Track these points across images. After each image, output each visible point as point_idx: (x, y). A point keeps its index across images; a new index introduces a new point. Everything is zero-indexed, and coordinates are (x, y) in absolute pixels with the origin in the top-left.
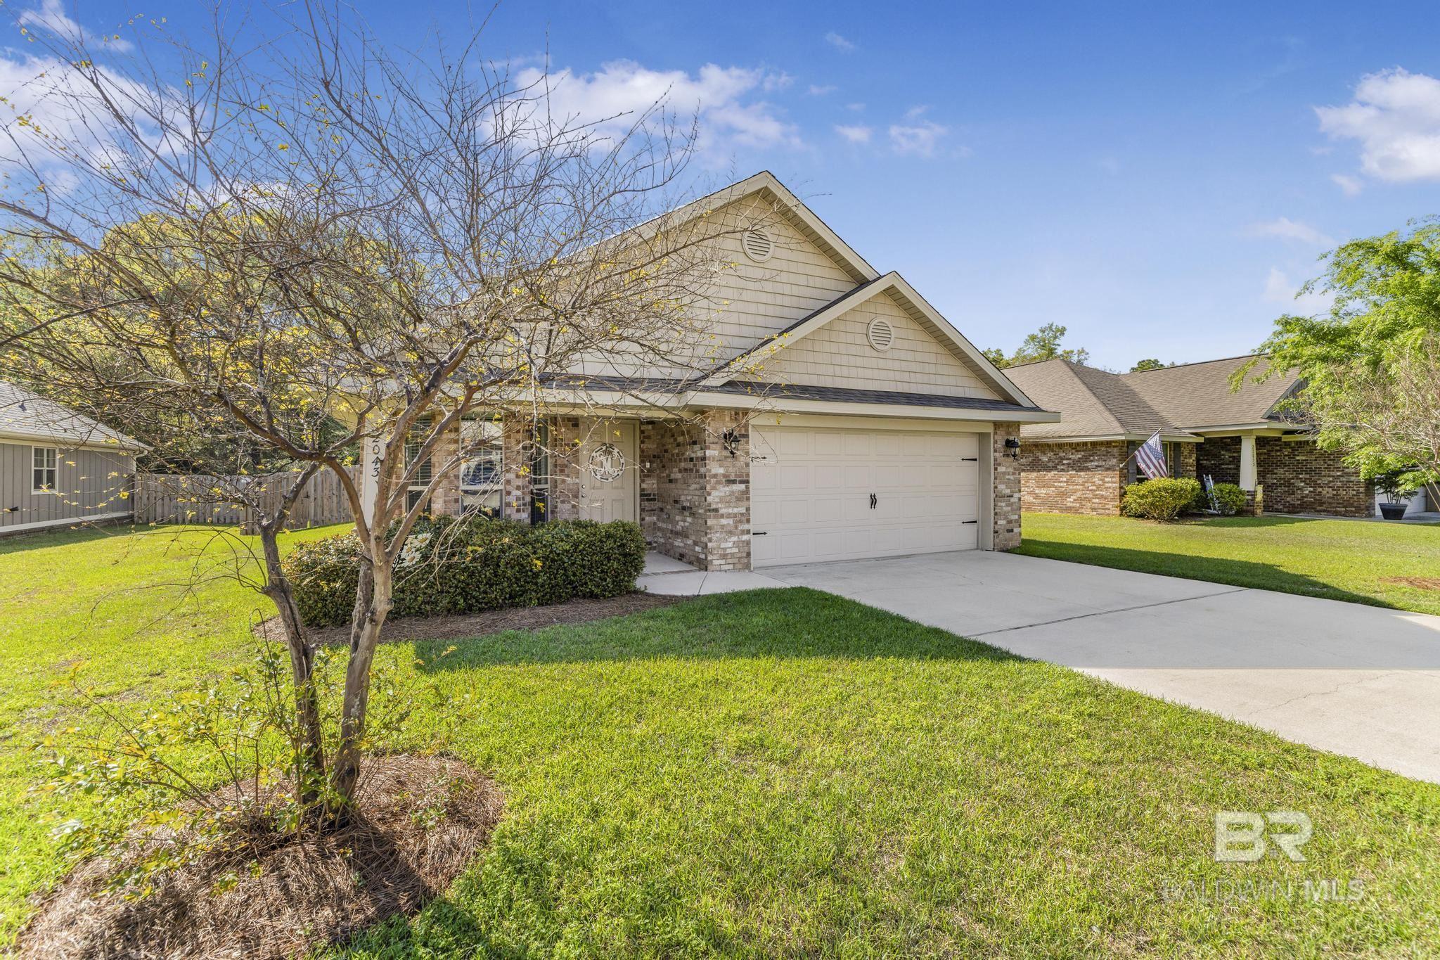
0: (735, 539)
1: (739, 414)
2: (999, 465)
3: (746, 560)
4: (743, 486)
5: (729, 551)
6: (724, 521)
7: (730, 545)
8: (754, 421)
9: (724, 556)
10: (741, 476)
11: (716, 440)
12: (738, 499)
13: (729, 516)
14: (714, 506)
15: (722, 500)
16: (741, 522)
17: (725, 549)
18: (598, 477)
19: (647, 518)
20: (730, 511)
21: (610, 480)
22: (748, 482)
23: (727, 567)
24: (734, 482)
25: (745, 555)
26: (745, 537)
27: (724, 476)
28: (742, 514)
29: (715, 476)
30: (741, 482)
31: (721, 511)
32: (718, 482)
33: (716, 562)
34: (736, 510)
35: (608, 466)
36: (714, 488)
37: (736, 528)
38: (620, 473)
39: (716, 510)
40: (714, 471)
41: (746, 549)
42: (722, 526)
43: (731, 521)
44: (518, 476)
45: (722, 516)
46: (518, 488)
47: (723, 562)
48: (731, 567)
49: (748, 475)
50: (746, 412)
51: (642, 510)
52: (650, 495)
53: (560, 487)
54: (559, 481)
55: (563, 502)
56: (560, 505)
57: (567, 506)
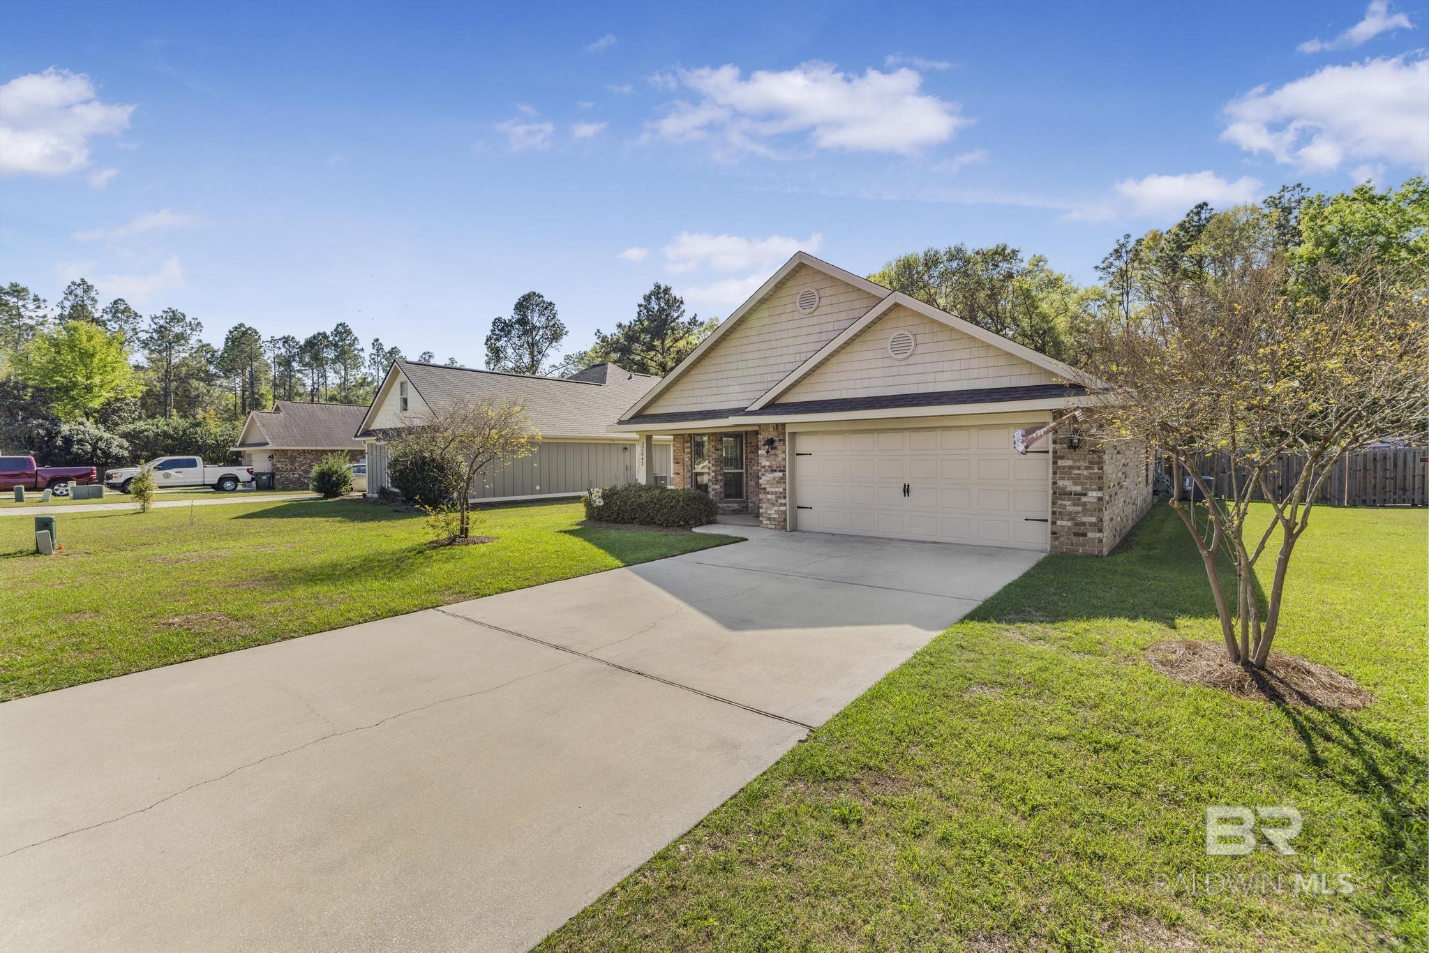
0: (776, 508)
1: (780, 427)
2: (1062, 458)
3: (783, 524)
4: (781, 474)
5: (772, 516)
6: (769, 496)
7: (773, 512)
8: (788, 430)
9: (769, 519)
10: (780, 467)
12: (778, 482)
13: (772, 493)
14: (763, 486)
15: (768, 482)
16: (780, 497)
17: (770, 514)
20: (773, 490)
22: (784, 471)
23: (771, 526)
24: (775, 471)
25: (782, 520)
26: (783, 508)
27: (769, 467)
28: (780, 493)
29: (764, 467)
30: (780, 471)
31: (768, 490)
32: (766, 471)
33: (764, 522)
34: (776, 490)
36: (763, 475)
37: (777, 501)
39: (765, 489)
40: (763, 464)
41: (783, 516)
42: (768, 500)
43: (773, 497)
44: (713, 465)
45: (768, 493)
46: (713, 472)
47: (769, 522)
48: (774, 526)
49: (785, 467)
50: (784, 425)
53: (750, 471)
54: (749, 468)
55: (751, 480)
56: (749, 482)
57: (753, 483)
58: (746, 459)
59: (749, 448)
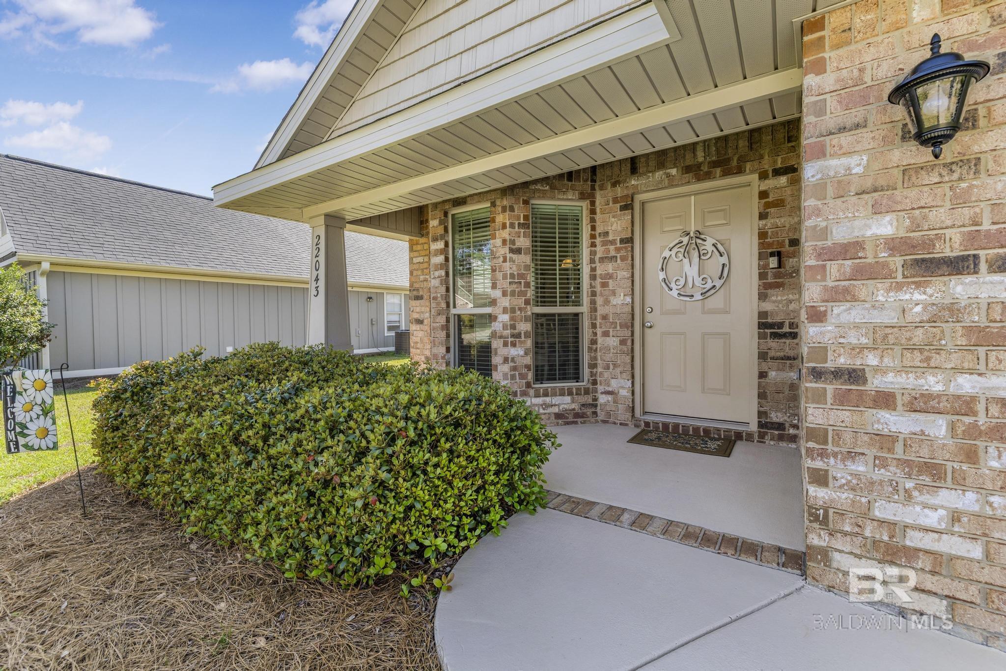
11: (856, 114)
18: (675, 293)
19: (772, 374)
21: (698, 296)
27: (894, 245)
35: (691, 271)
38: (718, 283)
39: (855, 376)
42: (886, 441)
44: (504, 294)
46: (505, 310)
51: (763, 356)
52: (781, 325)
53: (601, 311)
54: (599, 300)
55: (606, 334)
56: (600, 340)
57: (612, 341)
58: (593, 277)
59: (600, 249)
